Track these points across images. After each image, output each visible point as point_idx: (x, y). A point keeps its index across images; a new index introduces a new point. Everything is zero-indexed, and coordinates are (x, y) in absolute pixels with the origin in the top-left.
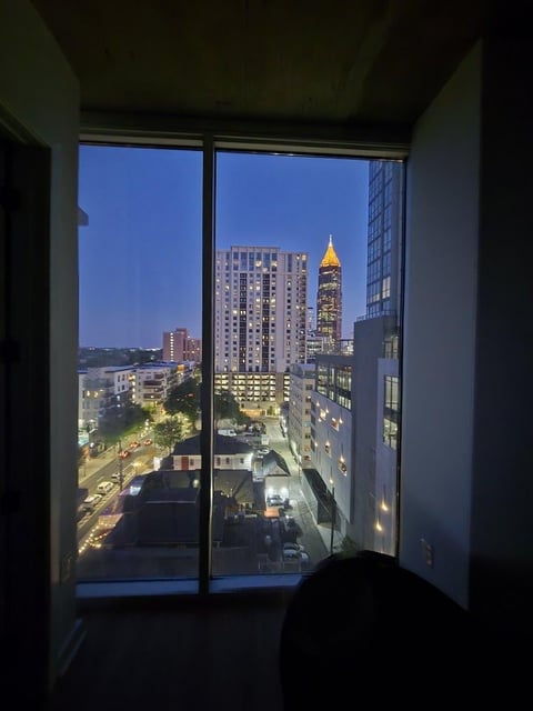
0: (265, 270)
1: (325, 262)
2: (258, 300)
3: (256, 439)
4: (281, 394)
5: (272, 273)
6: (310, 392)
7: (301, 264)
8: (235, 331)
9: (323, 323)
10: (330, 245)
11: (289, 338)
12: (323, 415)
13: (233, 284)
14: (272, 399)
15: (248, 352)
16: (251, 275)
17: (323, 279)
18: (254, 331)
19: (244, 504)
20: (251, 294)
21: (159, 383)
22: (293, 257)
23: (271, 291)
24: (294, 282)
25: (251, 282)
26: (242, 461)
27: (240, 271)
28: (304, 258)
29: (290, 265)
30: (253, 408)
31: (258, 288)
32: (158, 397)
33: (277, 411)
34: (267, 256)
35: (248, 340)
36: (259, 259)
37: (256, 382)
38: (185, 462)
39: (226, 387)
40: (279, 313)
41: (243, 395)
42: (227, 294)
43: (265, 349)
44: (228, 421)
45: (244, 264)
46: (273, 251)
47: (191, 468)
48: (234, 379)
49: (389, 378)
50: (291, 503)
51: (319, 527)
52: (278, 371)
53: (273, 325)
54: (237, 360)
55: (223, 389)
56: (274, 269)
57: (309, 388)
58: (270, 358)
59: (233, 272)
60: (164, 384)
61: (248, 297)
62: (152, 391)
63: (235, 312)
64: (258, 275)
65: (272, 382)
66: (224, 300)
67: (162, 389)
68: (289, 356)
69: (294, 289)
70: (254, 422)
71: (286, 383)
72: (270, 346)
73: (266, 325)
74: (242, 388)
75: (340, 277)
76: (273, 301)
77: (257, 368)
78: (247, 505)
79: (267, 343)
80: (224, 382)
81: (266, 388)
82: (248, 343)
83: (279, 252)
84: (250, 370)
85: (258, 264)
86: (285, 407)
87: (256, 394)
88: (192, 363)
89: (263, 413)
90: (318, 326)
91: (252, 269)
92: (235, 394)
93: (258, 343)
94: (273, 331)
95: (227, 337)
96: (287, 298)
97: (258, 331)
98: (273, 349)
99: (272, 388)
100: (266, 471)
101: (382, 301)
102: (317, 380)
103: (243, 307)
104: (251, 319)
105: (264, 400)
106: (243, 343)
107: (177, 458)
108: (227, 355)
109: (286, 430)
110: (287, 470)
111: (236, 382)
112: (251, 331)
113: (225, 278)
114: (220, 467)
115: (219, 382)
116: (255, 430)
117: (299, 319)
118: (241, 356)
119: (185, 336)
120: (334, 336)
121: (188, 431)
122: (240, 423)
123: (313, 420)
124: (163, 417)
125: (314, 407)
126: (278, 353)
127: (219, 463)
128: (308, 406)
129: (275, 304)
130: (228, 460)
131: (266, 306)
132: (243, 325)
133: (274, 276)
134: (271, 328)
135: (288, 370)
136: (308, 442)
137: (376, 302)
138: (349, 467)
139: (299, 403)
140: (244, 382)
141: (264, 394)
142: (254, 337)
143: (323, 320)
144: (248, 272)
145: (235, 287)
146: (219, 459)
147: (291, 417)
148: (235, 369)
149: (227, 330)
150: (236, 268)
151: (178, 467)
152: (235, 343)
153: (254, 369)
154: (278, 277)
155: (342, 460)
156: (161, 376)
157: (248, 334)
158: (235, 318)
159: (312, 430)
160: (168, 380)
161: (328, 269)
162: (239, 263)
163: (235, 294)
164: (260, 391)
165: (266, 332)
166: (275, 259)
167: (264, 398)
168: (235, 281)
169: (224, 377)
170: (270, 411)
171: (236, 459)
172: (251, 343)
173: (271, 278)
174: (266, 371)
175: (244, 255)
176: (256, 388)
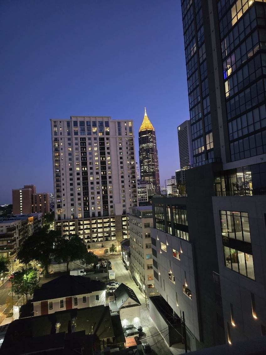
0: (100, 135)
1: (143, 128)
2: (97, 158)
3: (105, 275)
4: (120, 233)
5: (106, 137)
6: (148, 229)
7: (128, 129)
8: (79, 184)
9: (145, 173)
10: (146, 115)
11: (123, 187)
12: (163, 247)
13: (75, 147)
14: (113, 238)
15: (91, 201)
16: (90, 139)
17: (142, 141)
18: (95, 183)
19: (105, 339)
20: (90, 154)
21: (12, 235)
22: (122, 125)
23: (106, 151)
24: (124, 144)
25: (90, 144)
26: (97, 298)
27: (80, 136)
28: (130, 124)
29: (119, 130)
30: (99, 248)
31: (96, 149)
32: (11, 247)
33: (118, 248)
34: (101, 124)
35: (90, 191)
36: (95, 125)
37: (99, 226)
38: (44, 307)
39: (73, 233)
40: (113, 167)
41: (88, 238)
42: (70, 154)
43: (105, 198)
44: (78, 262)
45: (83, 130)
46: (106, 120)
47: (50, 312)
48: (80, 224)
49: (223, 212)
50: (144, 330)
51: (172, 349)
52: (117, 214)
53: (110, 177)
54: (81, 208)
55: (71, 235)
56: (108, 133)
57: (147, 226)
58: (110, 204)
59: (74, 136)
60: (16, 236)
61: (88, 156)
62: (5, 243)
63: (78, 169)
64: (95, 139)
65: (112, 224)
66: (67, 159)
67: (15, 240)
68: (124, 201)
69: (124, 149)
70: (101, 260)
71: (124, 223)
72: (109, 195)
73: (104, 177)
74: (87, 231)
75: (155, 139)
76: (109, 158)
77: (99, 213)
78: (108, 340)
79: (106, 192)
80: (72, 228)
81: (108, 229)
82: (90, 193)
83: (110, 120)
84: (94, 215)
85: (94, 130)
86: (126, 244)
87: (100, 235)
88: (40, 214)
89: (106, 251)
90: (141, 176)
91: (89, 134)
92: (82, 237)
93: (98, 193)
94: (110, 182)
95: (72, 189)
96: (119, 156)
97: (98, 183)
98: (111, 197)
99: (112, 229)
100: (120, 304)
101: (207, 152)
102: (155, 219)
103: (84, 164)
104: (92, 173)
105: (107, 240)
106: (86, 194)
107: (37, 304)
108: (72, 205)
109: (128, 263)
110: (137, 300)
111: (82, 227)
112: (92, 183)
113: (67, 142)
114: (78, 307)
115: (67, 228)
116: (102, 266)
117: (130, 172)
118: (85, 204)
119: (33, 191)
120: (155, 183)
121: (42, 276)
122: (88, 263)
123: (155, 253)
124: (16, 266)
125: (154, 242)
126: (115, 199)
127: (76, 304)
128: (149, 241)
129: (110, 160)
130: (84, 299)
131: (103, 163)
132: (85, 179)
133: (107, 139)
134: (108, 180)
135: (124, 213)
136: (151, 272)
137: (202, 153)
138: (194, 290)
139: (140, 239)
140: (89, 226)
141: (106, 235)
142: (95, 188)
143: (145, 172)
144: (87, 137)
145: (77, 149)
146: (76, 299)
147: (133, 252)
148: (80, 216)
149: (71, 184)
150: (76, 133)
151: (37, 313)
152: (79, 194)
153: (97, 214)
154: (111, 139)
155: (186, 285)
156: (14, 229)
157: (90, 186)
158: (78, 174)
159: (154, 261)
160: (20, 231)
161: (144, 133)
162: (78, 129)
163: (77, 154)
164: (103, 232)
165: (104, 183)
166: (107, 125)
167: (107, 239)
168: (77, 144)
169: (71, 223)
170: (113, 249)
171: (92, 297)
172: (92, 193)
173: (106, 141)
174: (106, 215)
175: (82, 123)
176: (99, 230)
